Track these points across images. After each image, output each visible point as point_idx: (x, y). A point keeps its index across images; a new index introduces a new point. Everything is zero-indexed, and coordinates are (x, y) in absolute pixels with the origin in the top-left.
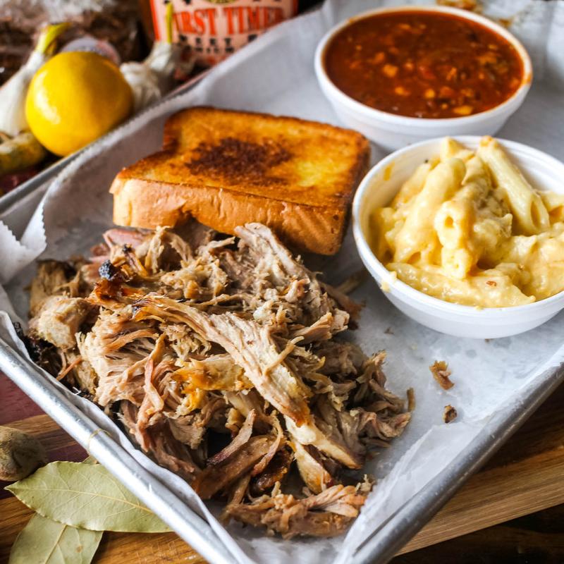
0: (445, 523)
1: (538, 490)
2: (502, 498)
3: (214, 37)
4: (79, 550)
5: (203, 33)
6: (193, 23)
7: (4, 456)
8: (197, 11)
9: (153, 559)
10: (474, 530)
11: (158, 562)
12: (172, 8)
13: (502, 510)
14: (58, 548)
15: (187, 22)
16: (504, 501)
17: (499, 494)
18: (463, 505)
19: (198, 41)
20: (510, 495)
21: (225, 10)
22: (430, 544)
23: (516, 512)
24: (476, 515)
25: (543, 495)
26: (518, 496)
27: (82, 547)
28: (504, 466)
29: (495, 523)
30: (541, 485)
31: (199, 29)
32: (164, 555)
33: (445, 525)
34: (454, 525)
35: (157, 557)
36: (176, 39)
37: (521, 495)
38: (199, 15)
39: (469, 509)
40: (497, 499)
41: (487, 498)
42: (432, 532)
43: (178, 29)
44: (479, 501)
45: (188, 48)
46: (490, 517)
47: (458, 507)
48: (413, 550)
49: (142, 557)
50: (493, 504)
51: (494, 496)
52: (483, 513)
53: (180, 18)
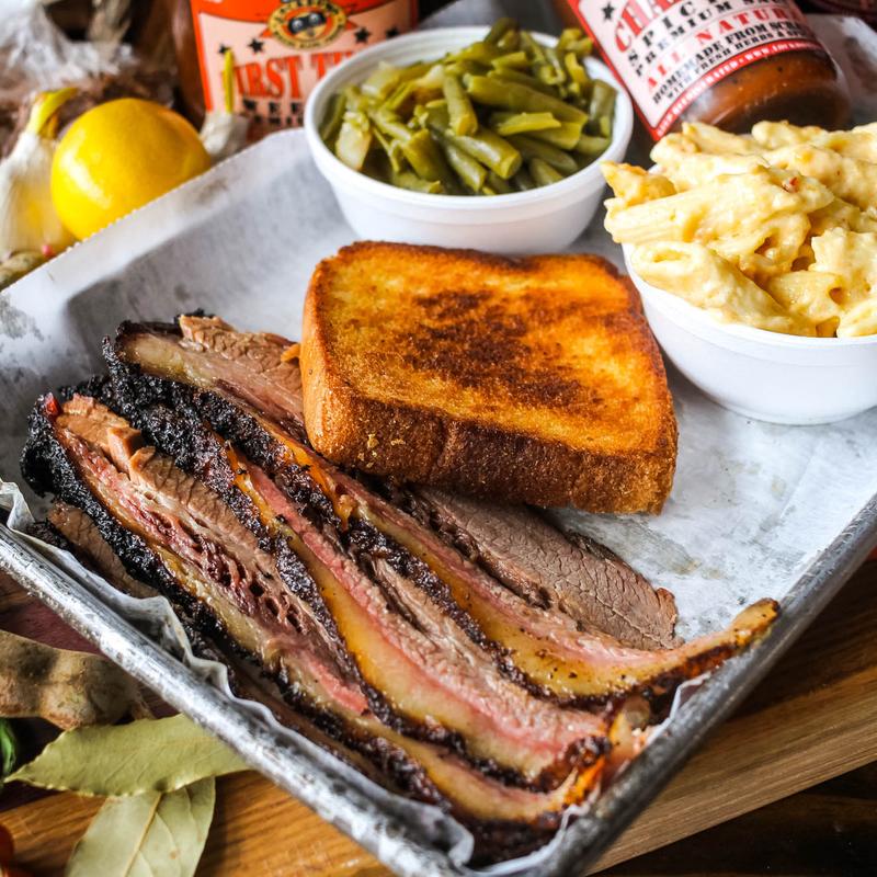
0: (725, 791)
1: (857, 732)
2: (808, 746)
3: (296, 101)
4: (173, 855)
5: (280, 95)
6: (265, 80)
7: (75, 697)
8: (270, 61)
9: (292, 870)
10: (766, 802)
11: (300, 875)
12: (233, 58)
13: (806, 767)
14: (141, 858)
15: (255, 80)
16: (811, 750)
17: (803, 739)
18: (753, 758)
19: (273, 107)
20: (819, 740)
21: (314, 57)
22: (703, 828)
23: (825, 771)
24: (769, 777)
25: (866, 739)
26: (831, 742)
27: (179, 851)
28: (811, 693)
29: (796, 789)
30: (863, 723)
31: (275, 90)
32: (308, 862)
33: (725, 795)
34: (737, 795)
35: (296, 867)
36: (238, 106)
37: (835, 740)
38: (274, 67)
39: (760, 766)
40: (800, 749)
41: (788, 746)
42: (705, 808)
43: (242, 90)
44: (775, 751)
45: (258, 119)
46: (788, 779)
47: (745, 762)
48: (677, 839)
49: (274, 869)
50: (794, 757)
51: (796, 742)
52: (779, 773)
53: (244, 73)
